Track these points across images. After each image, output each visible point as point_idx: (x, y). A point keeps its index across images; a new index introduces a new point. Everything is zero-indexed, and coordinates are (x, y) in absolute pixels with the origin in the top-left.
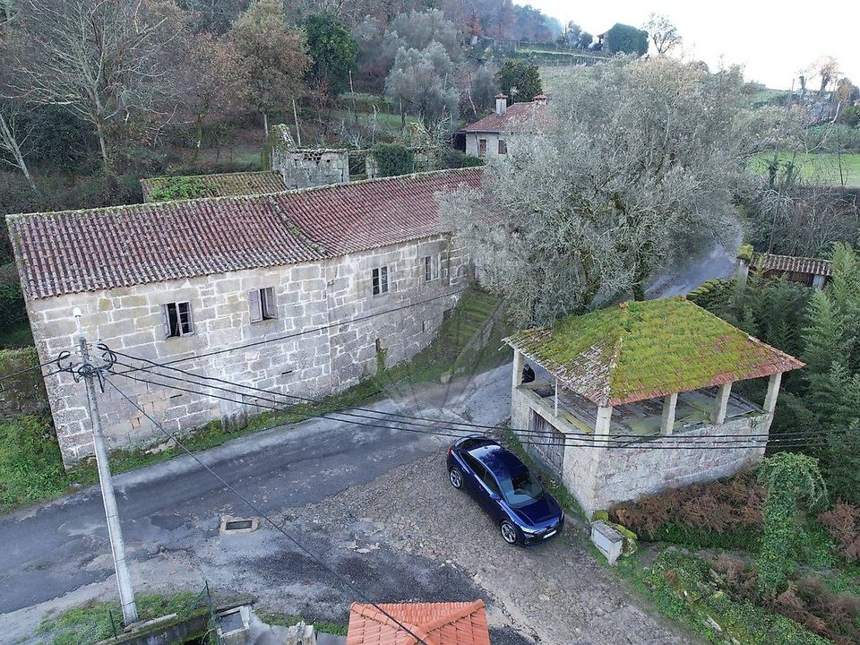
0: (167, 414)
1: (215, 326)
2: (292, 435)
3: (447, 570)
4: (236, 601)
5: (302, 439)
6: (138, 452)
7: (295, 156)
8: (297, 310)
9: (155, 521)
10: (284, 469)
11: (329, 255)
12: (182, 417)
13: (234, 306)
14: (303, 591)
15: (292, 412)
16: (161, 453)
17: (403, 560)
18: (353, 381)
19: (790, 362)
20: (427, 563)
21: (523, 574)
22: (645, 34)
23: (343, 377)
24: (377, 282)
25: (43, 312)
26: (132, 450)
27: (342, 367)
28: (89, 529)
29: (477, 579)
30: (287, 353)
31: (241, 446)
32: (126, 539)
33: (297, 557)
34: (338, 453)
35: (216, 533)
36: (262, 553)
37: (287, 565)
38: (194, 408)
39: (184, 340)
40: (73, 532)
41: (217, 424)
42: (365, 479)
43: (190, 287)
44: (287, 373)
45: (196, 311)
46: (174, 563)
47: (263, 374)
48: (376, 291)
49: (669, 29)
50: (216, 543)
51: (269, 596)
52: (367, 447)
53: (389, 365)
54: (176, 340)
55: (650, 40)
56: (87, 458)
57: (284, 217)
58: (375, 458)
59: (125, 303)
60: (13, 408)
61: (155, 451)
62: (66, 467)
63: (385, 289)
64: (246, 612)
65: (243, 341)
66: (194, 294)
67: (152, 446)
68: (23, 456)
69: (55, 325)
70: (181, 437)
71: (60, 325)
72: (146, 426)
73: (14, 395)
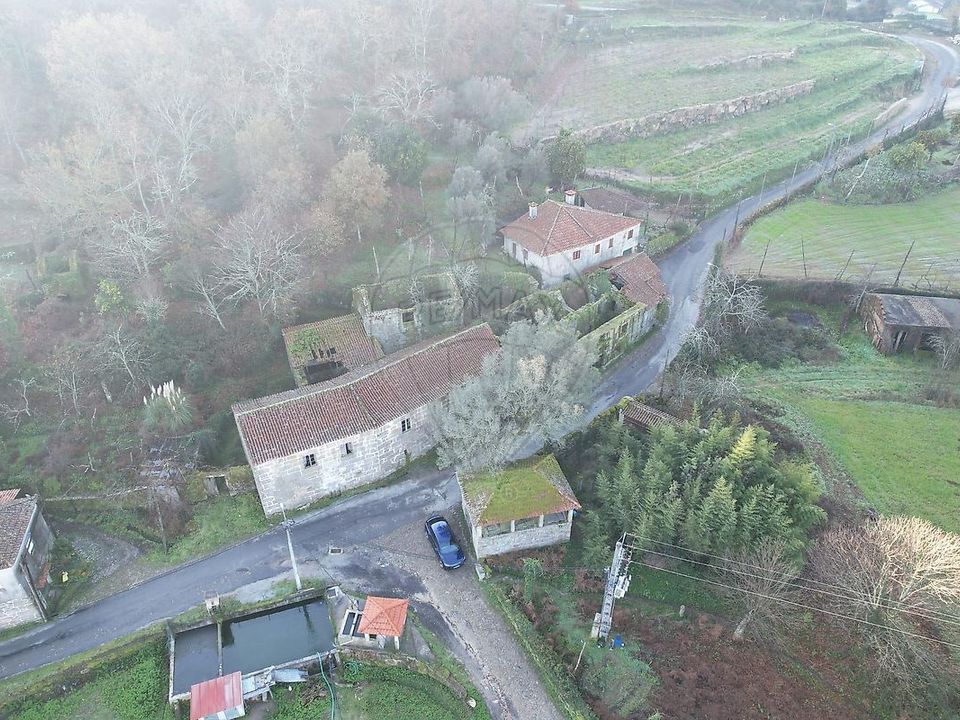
0: (306, 495)
1: (326, 461)
2: (361, 501)
3: (413, 578)
4: (335, 583)
5: (365, 504)
8: (363, 449)
9: (304, 546)
10: (355, 522)
11: (379, 422)
12: (312, 496)
13: (334, 452)
14: (358, 581)
15: (362, 490)
16: (304, 510)
17: (397, 572)
18: (392, 471)
19: (575, 505)
20: (406, 573)
21: (442, 582)
23: (387, 470)
24: (405, 425)
25: (258, 467)
26: (293, 509)
27: (386, 467)
28: (280, 548)
29: (424, 582)
30: (358, 466)
31: (338, 507)
32: (296, 555)
33: (357, 567)
34: (380, 514)
35: (326, 554)
36: (344, 564)
37: (353, 570)
38: (318, 491)
39: (313, 467)
40: (275, 549)
41: (327, 496)
42: (389, 531)
43: (315, 449)
44: (360, 473)
45: (317, 457)
46: (312, 565)
47: (348, 475)
48: (404, 430)
50: (327, 558)
51: (345, 582)
52: (394, 512)
53: (412, 459)
54: (309, 469)
56: (274, 514)
57: (358, 397)
58: (395, 519)
59: (289, 459)
61: (301, 509)
62: (267, 518)
63: (409, 427)
64: (337, 588)
65: (339, 464)
67: (300, 507)
68: (250, 513)
69: (262, 470)
70: (312, 502)
72: (298, 500)
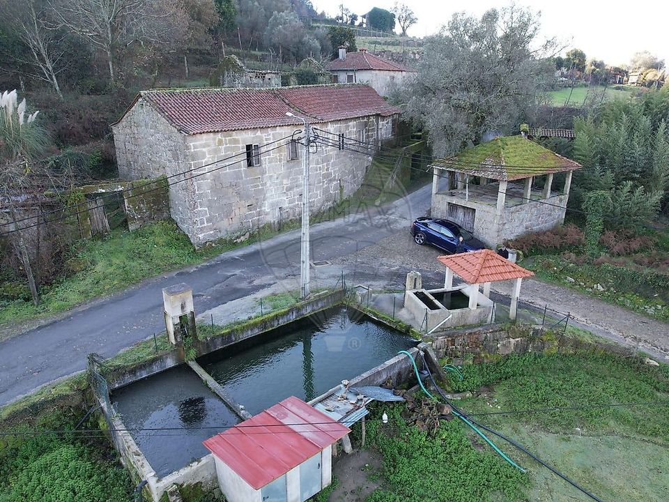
0: (246, 217)
1: (270, 161)
6: (231, 240)
7: (251, 75)
12: (252, 219)
13: (280, 149)
14: (377, 283)
16: (242, 242)
18: (330, 204)
19: (576, 165)
20: (427, 271)
22: (393, 16)
23: (327, 201)
24: (341, 141)
25: (191, 144)
26: (228, 239)
27: (326, 194)
33: (362, 273)
38: (259, 213)
39: (256, 169)
40: (229, 274)
41: (269, 225)
43: (260, 134)
45: (262, 150)
47: (291, 195)
48: (340, 148)
49: (408, 12)
53: (344, 197)
54: (251, 169)
55: (396, 20)
56: (206, 243)
57: (287, 101)
59: (230, 142)
60: (150, 217)
61: (239, 241)
62: (197, 248)
65: (283, 172)
66: (261, 139)
67: (238, 237)
68: (171, 242)
69: (196, 153)
70: (251, 232)
71: (199, 153)
72: (236, 223)
73: (152, 207)
